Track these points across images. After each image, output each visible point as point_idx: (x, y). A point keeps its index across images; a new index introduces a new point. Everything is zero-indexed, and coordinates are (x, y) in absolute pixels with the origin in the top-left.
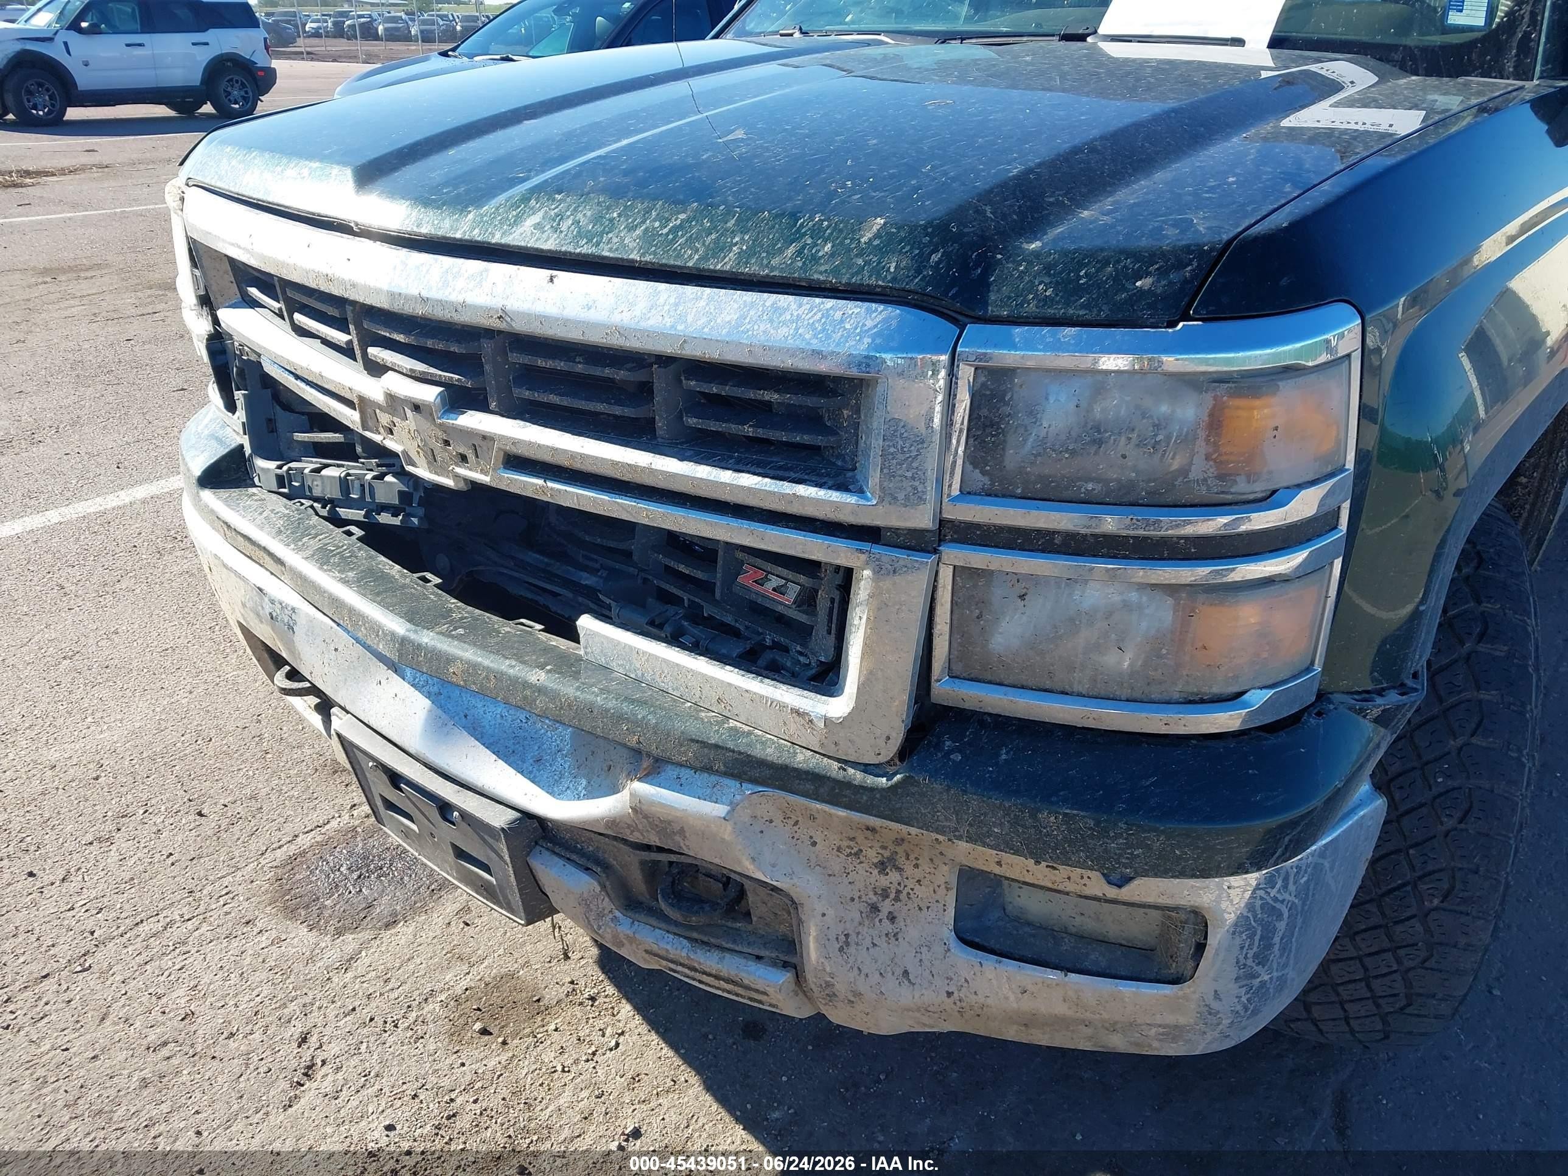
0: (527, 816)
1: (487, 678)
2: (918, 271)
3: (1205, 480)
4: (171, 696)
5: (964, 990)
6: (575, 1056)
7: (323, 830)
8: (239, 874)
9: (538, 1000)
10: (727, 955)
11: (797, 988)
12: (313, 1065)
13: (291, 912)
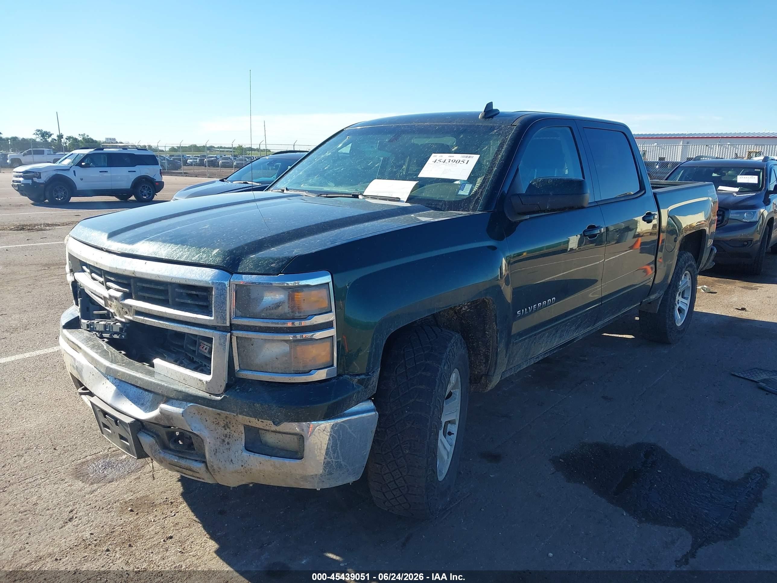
0: (137, 420)
1: (127, 376)
2: (223, 262)
3: (289, 313)
4: (55, 414)
5: (246, 464)
6: (159, 518)
7: (97, 455)
8: (64, 466)
9: (153, 503)
10: (188, 460)
11: (207, 470)
12: (73, 518)
13: (77, 478)
